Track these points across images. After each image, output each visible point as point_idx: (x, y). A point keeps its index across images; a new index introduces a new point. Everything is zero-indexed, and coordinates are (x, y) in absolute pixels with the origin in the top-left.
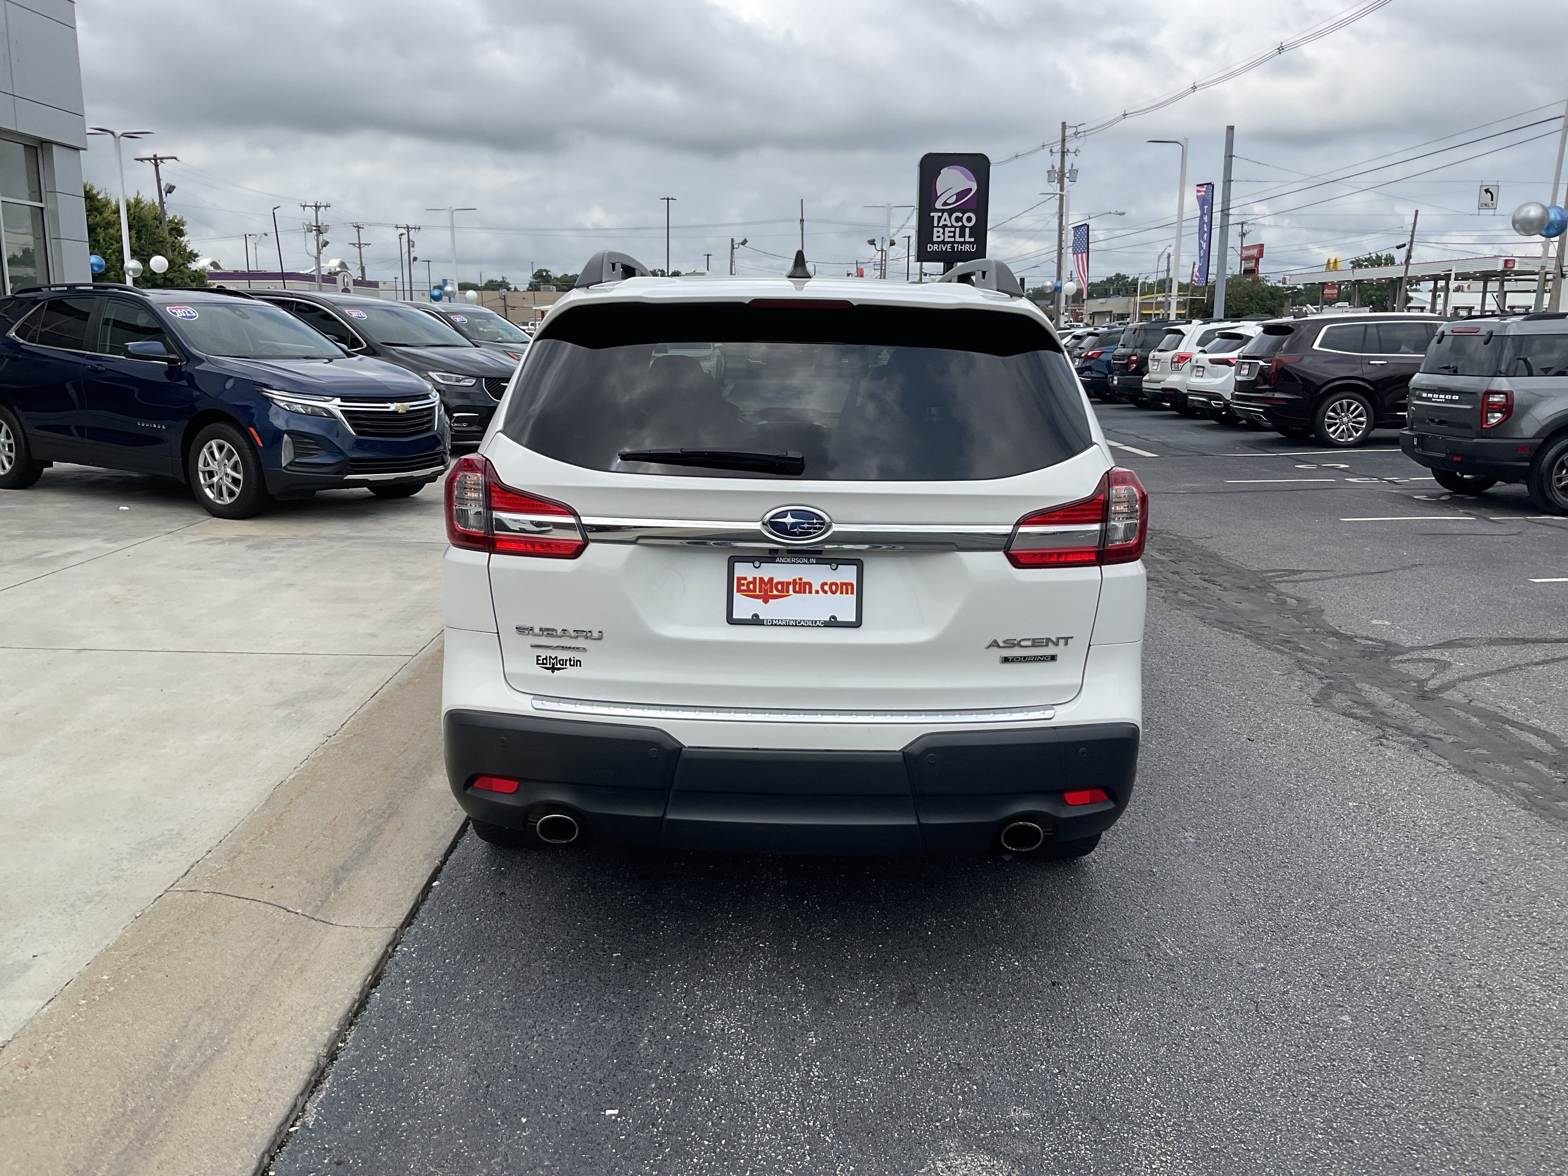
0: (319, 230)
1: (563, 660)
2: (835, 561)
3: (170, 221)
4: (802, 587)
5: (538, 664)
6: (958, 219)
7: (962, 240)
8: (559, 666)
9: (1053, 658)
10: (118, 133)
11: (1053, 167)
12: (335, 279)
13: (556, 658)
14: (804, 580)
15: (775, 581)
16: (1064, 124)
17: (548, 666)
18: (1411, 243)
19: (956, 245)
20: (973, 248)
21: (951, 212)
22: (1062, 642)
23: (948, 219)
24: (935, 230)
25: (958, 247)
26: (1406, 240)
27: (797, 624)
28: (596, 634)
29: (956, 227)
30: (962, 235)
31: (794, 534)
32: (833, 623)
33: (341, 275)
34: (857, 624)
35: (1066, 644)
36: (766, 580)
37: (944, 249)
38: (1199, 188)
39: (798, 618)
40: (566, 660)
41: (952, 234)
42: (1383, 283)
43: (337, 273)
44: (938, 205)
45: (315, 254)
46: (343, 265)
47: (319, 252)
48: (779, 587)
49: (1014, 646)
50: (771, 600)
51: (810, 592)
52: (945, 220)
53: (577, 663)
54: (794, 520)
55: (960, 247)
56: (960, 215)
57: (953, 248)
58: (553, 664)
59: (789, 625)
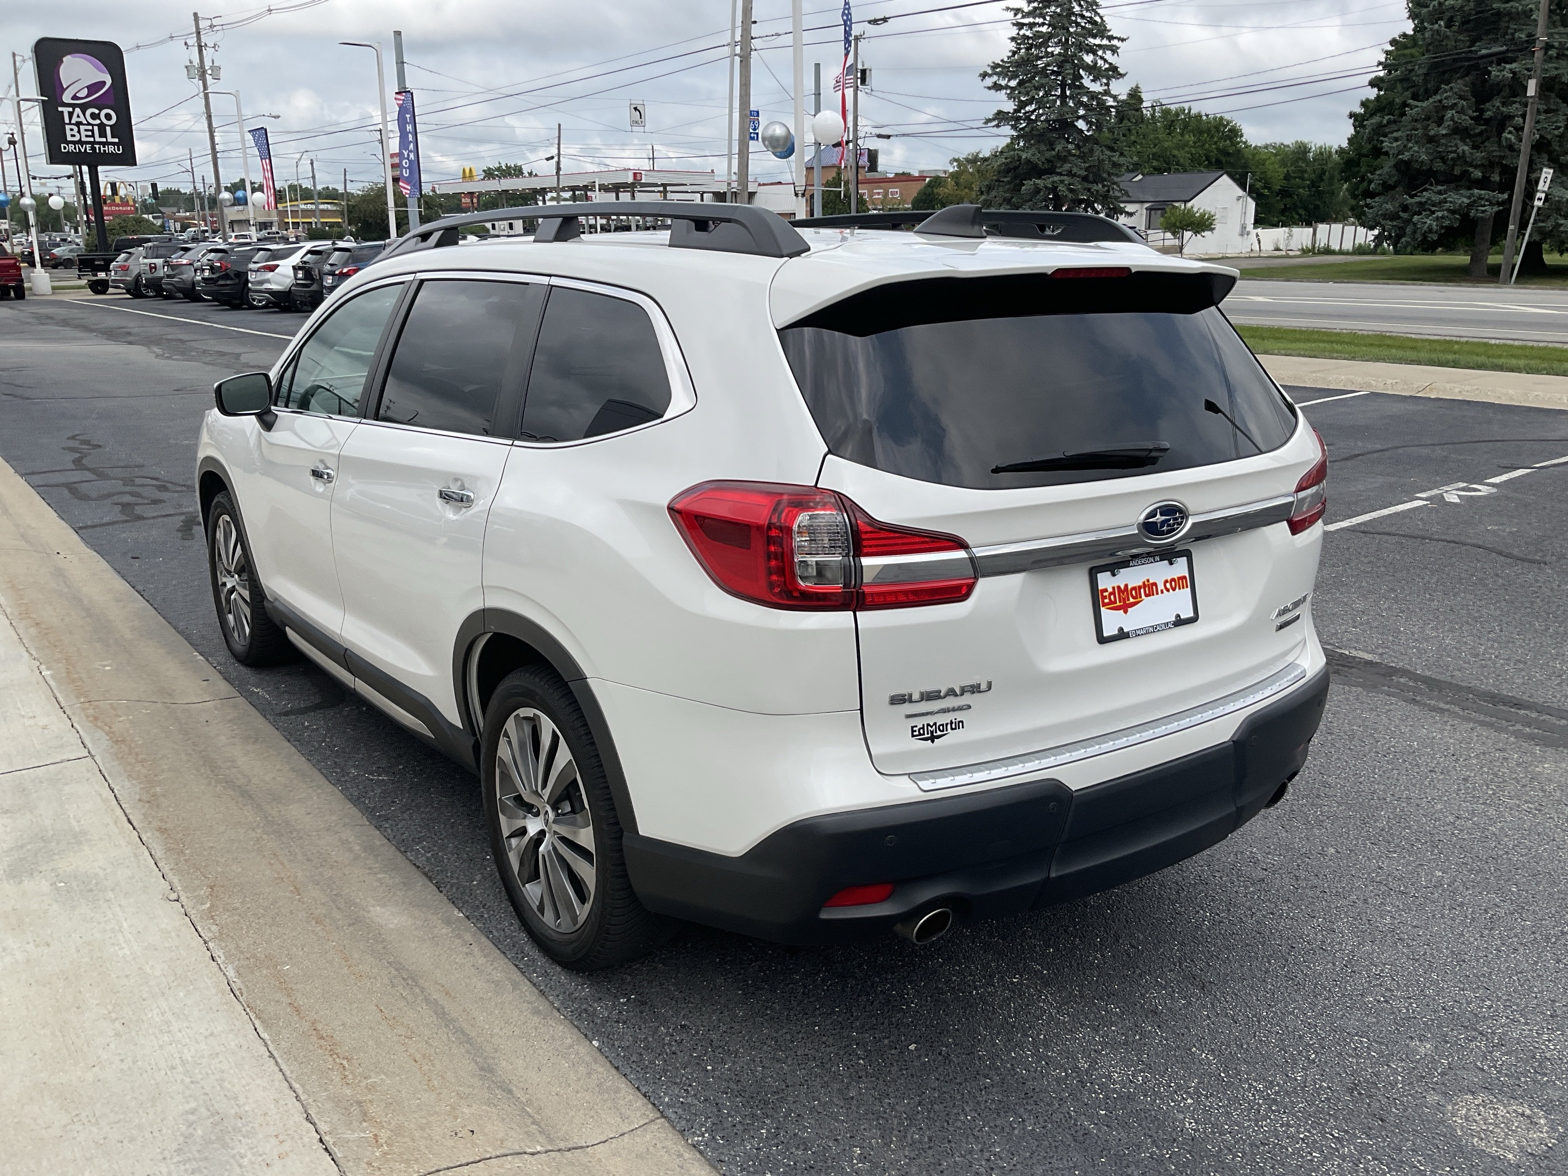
1: (943, 725)
2: (1168, 556)
4: (1150, 589)
5: (913, 736)
6: (94, 116)
7: (104, 140)
8: (939, 733)
9: (1298, 617)
11: (191, 62)
13: (935, 724)
14: (1151, 581)
15: (1129, 587)
16: (195, 14)
17: (926, 736)
18: (559, 154)
19: (97, 146)
20: (119, 150)
21: (84, 108)
23: (81, 115)
24: (68, 127)
25: (100, 148)
26: (554, 151)
27: (1154, 629)
28: (983, 687)
29: (93, 125)
30: (103, 134)
31: (1163, 533)
32: (1179, 622)
34: (1194, 620)
36: (1122, 587)
37: (83, 150)
38: (399, 97)
39: (1153, 623)
40: (947, 724)
41: (90, 133)
42: (526, 194)
44: (67, 98)
48: (1134, 592)
49: (1286, 612)
50: (1129, 609)
51: (1157, 593)
52: (78, 116)
53: (958, 725)
54: (1163, 518)
55: (102, 149)
56: (97, 111)
57: (93, 149)
58: (932, 732)
59: (1147, 633)
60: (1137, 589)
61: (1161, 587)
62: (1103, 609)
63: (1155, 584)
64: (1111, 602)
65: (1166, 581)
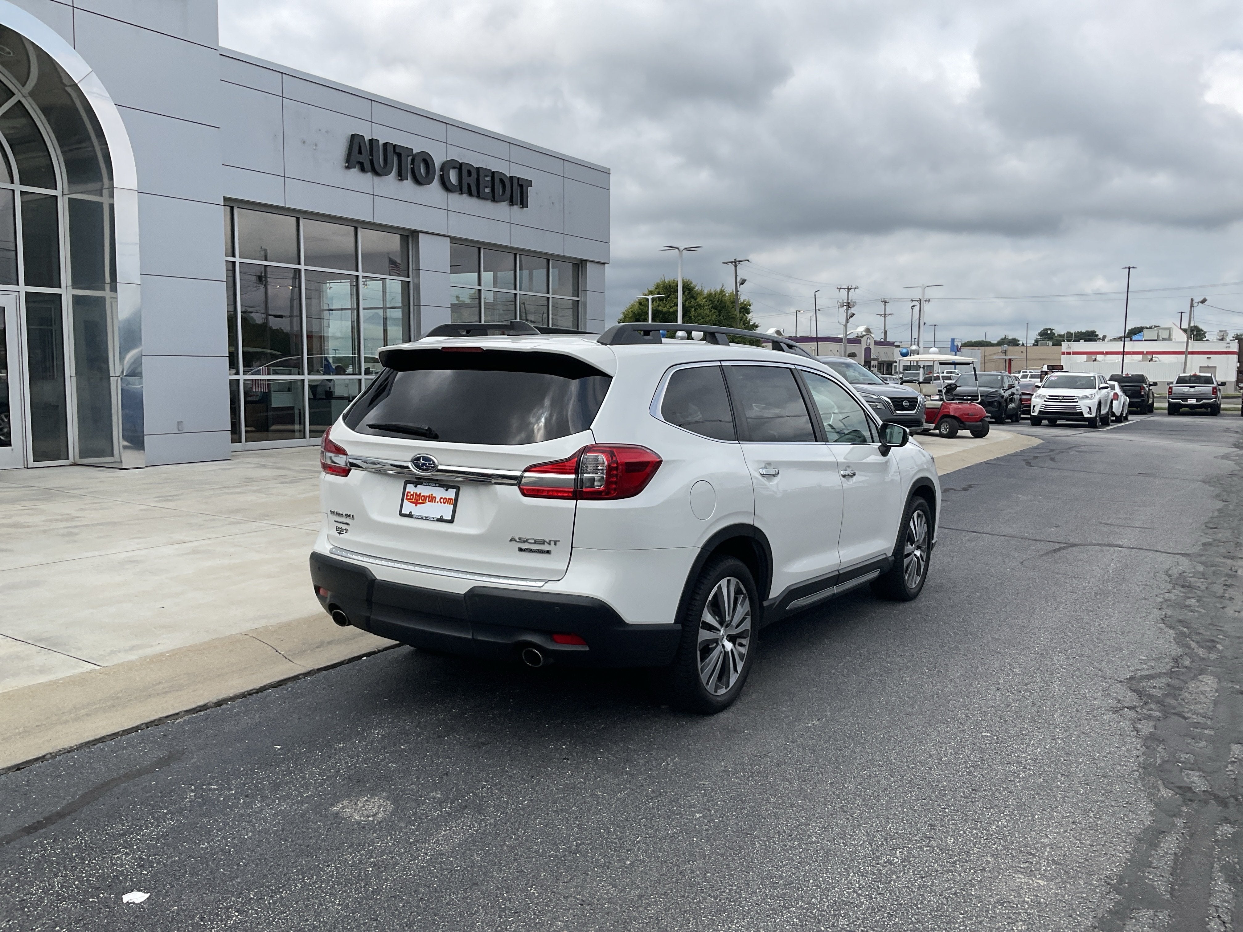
0: (849, 306)
2: (447, 486)
3: (742, 303)
4: (432, 499)
5: (336, 530)
8: (342, 532)
9: (548, 552)
10: (682, 248)
12: (861, 341)
13: (342, 528)
14: (433, 495)
15: (421, 495)
17: (339, 532)
22: (552, 543)
27: (426, 519)
28: (352, 517)
31: (422, 469)
32: (441, 520)
33: (865, 337)
34: (451, 521)
35: (555, 544)
36: (418, 494)
39: (427, 516)
43: (862, 337)
45: (844, 323)
46: (868, 331)
47: (847, 321)
48: (423, 498)
49: (524, 542)
50: (418, 505)
51: (435, 502)
53: (347, 531)
54: (423, 462)
59: (422, 519)
60: (425, 497)
61: (438, 500)
62: (405, 500)
63: (435, 498)
64: (410, 499)
65: (441, 498)
